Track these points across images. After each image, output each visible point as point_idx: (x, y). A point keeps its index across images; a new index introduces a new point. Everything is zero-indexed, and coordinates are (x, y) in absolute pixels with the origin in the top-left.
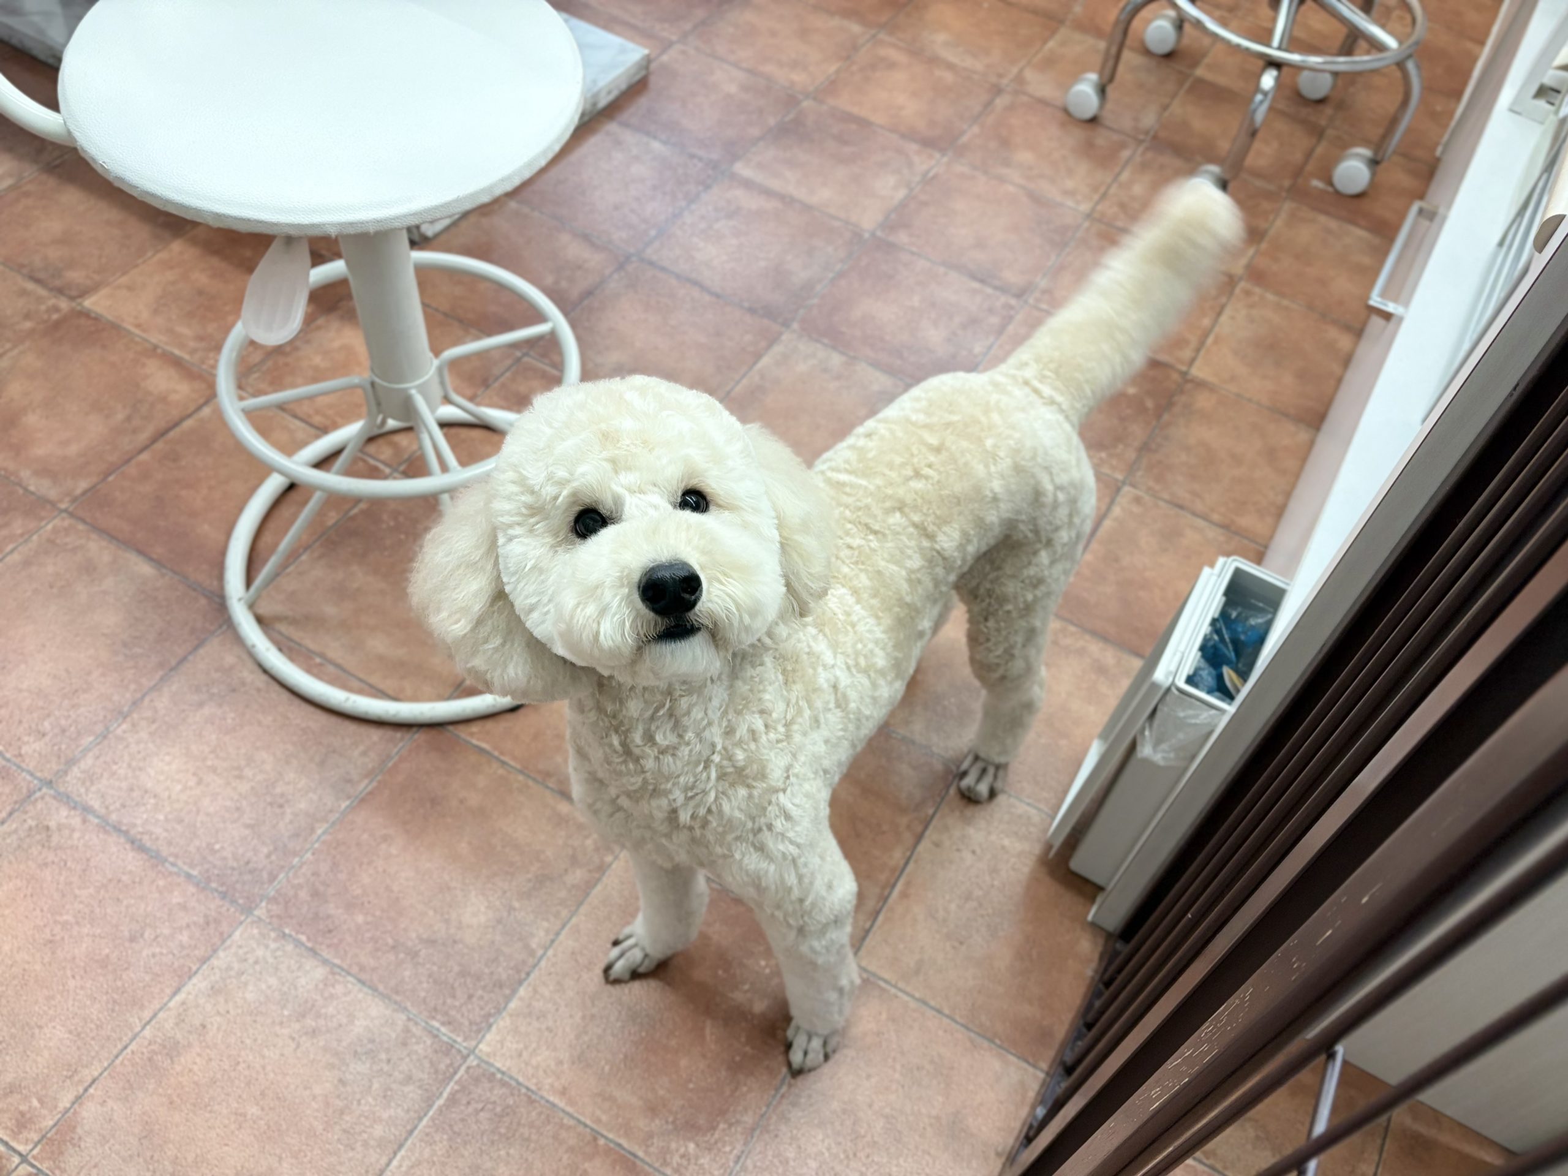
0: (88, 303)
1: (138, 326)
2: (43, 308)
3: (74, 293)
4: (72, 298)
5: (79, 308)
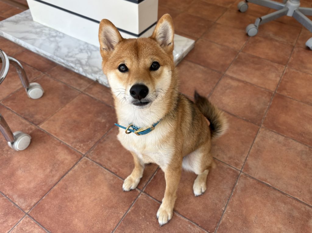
0: (41, 126)
1: (55, 134)
2: (27, 128)
3: (37, 123)
4: (36, 125)
5: (38, 128)
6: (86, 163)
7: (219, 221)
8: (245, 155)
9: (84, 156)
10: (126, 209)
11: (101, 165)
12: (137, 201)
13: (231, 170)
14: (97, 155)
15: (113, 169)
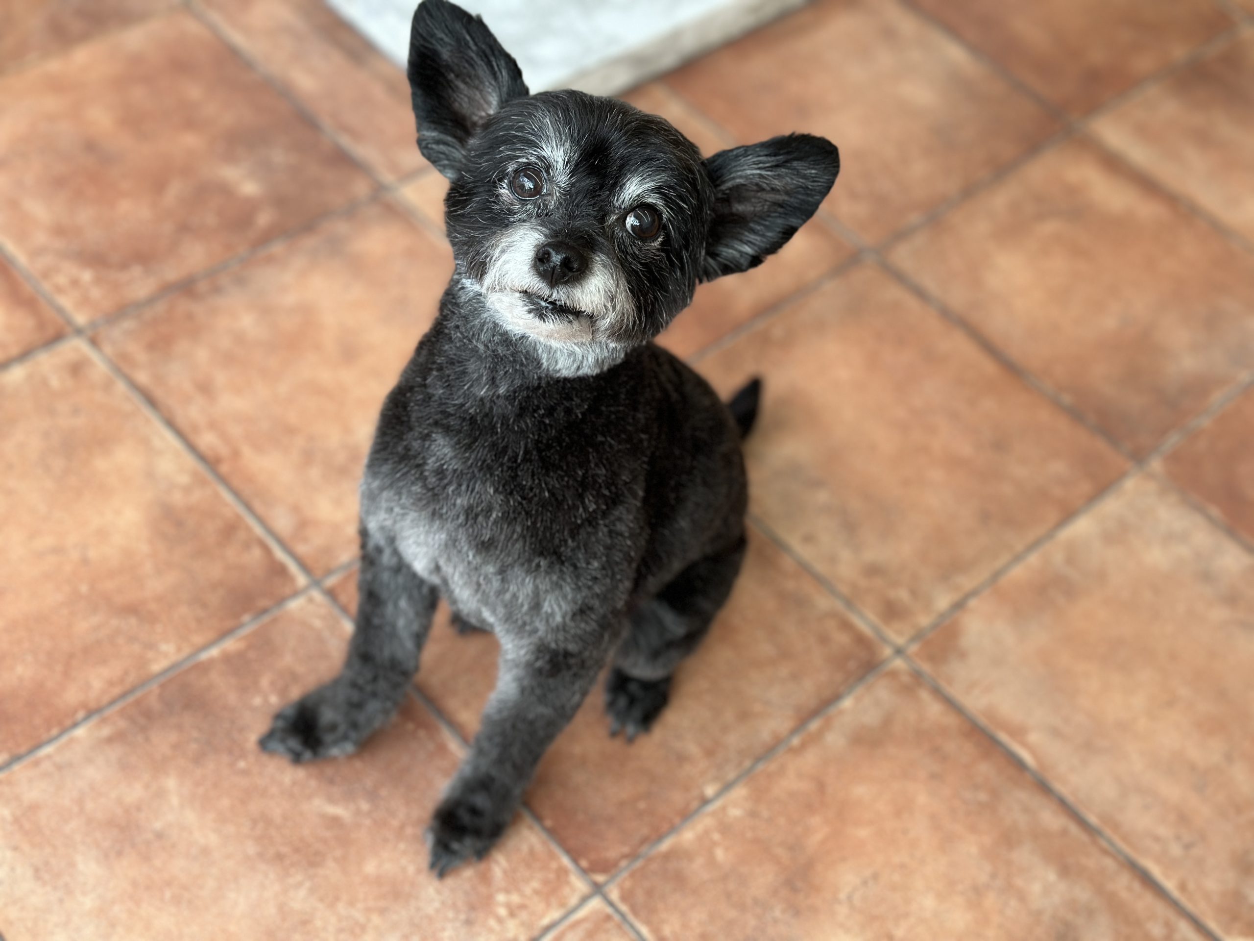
6: (77, 369)
7: (660, 838)
8: (967, 582)
9: (79, 332)
10: (198, 639)
11: (151, 401)
12: (275, 621)
13: (846, 626)
14: (151, 347)
15: (207, 440)
